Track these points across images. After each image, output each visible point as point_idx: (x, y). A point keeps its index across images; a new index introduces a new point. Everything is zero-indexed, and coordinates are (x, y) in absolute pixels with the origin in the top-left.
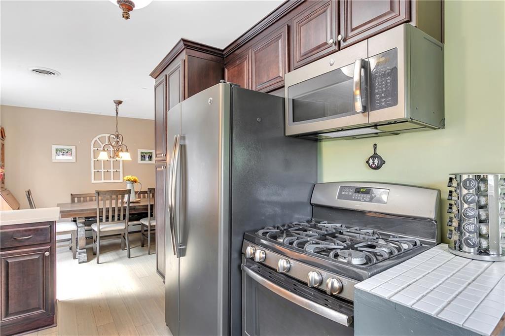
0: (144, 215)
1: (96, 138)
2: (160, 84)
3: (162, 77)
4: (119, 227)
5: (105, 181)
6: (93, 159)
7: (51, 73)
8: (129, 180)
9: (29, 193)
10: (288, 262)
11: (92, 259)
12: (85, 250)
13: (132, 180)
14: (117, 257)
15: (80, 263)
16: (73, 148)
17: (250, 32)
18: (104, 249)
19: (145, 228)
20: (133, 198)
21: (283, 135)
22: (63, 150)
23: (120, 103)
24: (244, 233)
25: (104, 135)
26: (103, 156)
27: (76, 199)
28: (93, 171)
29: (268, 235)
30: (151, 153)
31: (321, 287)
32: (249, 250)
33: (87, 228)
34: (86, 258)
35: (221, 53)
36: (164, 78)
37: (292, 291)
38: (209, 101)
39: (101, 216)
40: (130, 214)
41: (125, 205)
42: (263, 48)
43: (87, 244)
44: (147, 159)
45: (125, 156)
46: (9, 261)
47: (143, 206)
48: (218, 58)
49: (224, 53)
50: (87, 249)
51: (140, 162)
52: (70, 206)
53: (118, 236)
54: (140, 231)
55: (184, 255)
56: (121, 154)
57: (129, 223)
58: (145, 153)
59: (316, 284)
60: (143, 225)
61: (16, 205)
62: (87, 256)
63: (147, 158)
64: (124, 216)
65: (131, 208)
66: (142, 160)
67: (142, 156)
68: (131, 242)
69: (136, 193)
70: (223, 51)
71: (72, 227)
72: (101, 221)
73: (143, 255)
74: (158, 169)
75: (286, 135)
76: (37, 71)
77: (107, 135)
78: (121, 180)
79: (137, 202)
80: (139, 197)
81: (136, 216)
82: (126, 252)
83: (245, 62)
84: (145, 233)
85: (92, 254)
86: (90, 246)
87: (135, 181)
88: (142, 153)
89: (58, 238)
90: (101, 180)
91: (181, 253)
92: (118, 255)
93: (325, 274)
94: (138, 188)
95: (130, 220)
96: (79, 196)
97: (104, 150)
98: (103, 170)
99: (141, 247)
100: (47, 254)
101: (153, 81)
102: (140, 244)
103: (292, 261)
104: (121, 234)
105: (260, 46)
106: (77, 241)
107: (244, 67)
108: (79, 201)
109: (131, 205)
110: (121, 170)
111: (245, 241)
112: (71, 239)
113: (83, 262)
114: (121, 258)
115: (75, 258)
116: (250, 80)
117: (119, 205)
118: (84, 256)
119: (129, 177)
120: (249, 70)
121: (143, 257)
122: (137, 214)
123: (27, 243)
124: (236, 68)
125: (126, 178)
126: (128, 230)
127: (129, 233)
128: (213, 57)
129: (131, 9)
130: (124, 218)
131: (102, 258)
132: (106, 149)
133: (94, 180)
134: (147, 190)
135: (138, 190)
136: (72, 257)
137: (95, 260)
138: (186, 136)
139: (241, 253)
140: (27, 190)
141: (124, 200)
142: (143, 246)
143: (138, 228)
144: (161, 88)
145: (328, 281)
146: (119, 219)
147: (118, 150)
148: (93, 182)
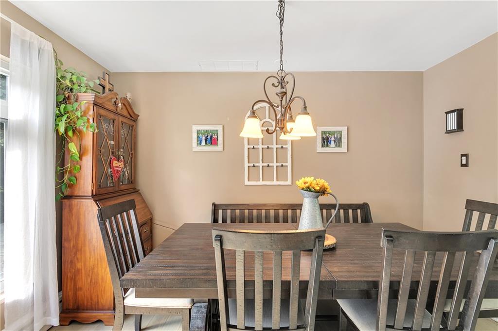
5: (264, 183)
6: (246, 147)
8: (308, 189)
13: (318, 188)
16: (220, 129)
26: (252, 129)
27: (220, 212)
30: (340, 132)
51: (320, 149)
58: (330, 133)
63: (333, 142)
66: (323, 146)
67: (323, 139)
78: (289, 182)
87: (323, 192)
90: (259, 180)
96: (225, 207)
98: (261, 164)
108: (225, 216)
110: (289, 164)
119: (310, 180)
125: (300, 183)
132: (258, 112)
133: (249, 180)
147: (283, 115)
148: (247, 183)
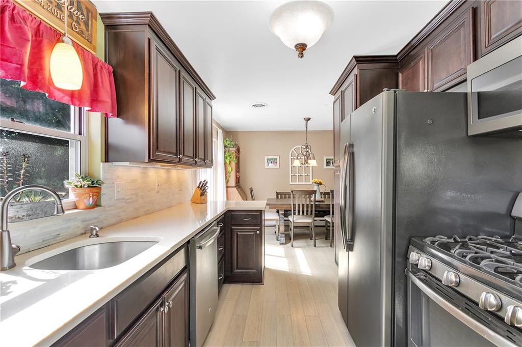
0: (327, 213)
1: (293, 149)
2: (337, 100)
3: (339, 93)
4: (308, 220)
5: (299, 183)
6: (290, 166)
7: (263, 106)
8: (315, 183)
9: (251, 190)
10: (457, 276)
11: (288, 243)
12: (284, 235)
13: (318, 182)
14: (306, 244)
15: (280, 244)
16: (278, 157)
17: (425, 29)
18: (297, 236)
19: (329, 225)
20: (318, 197)
21: (465, 135)
22: (272, 159)
23: (309, 119)
24: (411, 239)
25: (298, 146)
26: (297, 163)
27: (279, 196)
28: (291, 175)
29: (436, 243)
31: (500, 314)
32: (414, 256)
33: (285, 218)
34: (284, 241)
35: (394, 58)
36: (340, 94)
37: (462, 310)
38: (373, 110)
39: (294, 210)
40: (316, 211)
41: (312, 203)
42: (441, 43)
43: (285, 231)
44: (332, 164)
45: (313, 163)
46: (239, 233)
47: (326, 205)
48: (390, 64)
49: (398, 58)
50: (285, 234)
51: (325, 167)
52: (275, 200)
53: (307, 228)
54: (324, 226)
55: (352, 250)
56: (309, 161)
57: (316, 219)
58: (330, 159)
59: (491, 308)
60: (327, 221)
61: (245, 198)
62: (285, 239)
64: (311, 211)
65: (316, 206)
66: (327, 166)
67: (327, 162)
68: (317, 234)
69: (321, 193)
70: (396, 56)
71: (276, 217)
72: (294, 214)
73: (326, 247)
74: (336, 174)
75: (469, 135)
76: (255, 106)
77: (300, 146)
78: (311, 183)
79: (323, 201)
80: (325, 197)
81: (322, 213)
82: (313, 242)
83: (421, 62)
84: (329, 228)
85: (288, 239)
86: (288, 233)
87: (320, 184)
88: (327, 159)
89: (267, 223)
90: (296, 182)
91: (350, 248)
92: (307, 243)
93: (505, 299)
94: (323, 189)
95: (316, 216)
96: (281, 194)
97: (298, 159)
98: (304, 174)
99: (324, 239)
100: (258, 232)
101: (332, 98)
102: (324, 237)
103: (462, 276)
104: (309, 227)
105: (437, 41)
106: (279, 227)
107: (419, 68)
108: (281, 198)
109: (316, 203)
110: (311, 174)
111: (411, 246)
112: (275, 225)
113: (283, 244)
114: (308, 246)
115: (277, 240)
116: (426, 80)
117: (308, 203)
118: (283, 240)
119: (316, 180)
120: (424, 69)
121: (325, 248)
122: (322, 211)
123: (247, 223)
124: (410, 70)
125: (313, 181)
126: (314, 224)
127: (315, 226)
128: (386, 64)
129: (304, 49)
130: (311, 214)
131: (296, 243)
132: (299, 157)
133: (292, 181)
134: (329, 191)
135: (323, 191)
136: (276, 239)
137: (290, 244)
138: (355, 144)
139: (406, 258)
140: (250, 188)
141: (311, 199)
142: (326, 239)
143: (323, 224)
144: (338, 103)
145: (509, 307)
146: (307, 214)
147: (307, 158)
148: (291, 183)
